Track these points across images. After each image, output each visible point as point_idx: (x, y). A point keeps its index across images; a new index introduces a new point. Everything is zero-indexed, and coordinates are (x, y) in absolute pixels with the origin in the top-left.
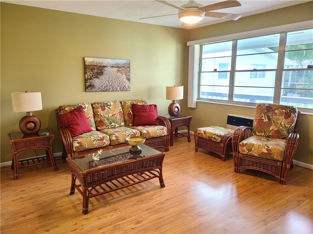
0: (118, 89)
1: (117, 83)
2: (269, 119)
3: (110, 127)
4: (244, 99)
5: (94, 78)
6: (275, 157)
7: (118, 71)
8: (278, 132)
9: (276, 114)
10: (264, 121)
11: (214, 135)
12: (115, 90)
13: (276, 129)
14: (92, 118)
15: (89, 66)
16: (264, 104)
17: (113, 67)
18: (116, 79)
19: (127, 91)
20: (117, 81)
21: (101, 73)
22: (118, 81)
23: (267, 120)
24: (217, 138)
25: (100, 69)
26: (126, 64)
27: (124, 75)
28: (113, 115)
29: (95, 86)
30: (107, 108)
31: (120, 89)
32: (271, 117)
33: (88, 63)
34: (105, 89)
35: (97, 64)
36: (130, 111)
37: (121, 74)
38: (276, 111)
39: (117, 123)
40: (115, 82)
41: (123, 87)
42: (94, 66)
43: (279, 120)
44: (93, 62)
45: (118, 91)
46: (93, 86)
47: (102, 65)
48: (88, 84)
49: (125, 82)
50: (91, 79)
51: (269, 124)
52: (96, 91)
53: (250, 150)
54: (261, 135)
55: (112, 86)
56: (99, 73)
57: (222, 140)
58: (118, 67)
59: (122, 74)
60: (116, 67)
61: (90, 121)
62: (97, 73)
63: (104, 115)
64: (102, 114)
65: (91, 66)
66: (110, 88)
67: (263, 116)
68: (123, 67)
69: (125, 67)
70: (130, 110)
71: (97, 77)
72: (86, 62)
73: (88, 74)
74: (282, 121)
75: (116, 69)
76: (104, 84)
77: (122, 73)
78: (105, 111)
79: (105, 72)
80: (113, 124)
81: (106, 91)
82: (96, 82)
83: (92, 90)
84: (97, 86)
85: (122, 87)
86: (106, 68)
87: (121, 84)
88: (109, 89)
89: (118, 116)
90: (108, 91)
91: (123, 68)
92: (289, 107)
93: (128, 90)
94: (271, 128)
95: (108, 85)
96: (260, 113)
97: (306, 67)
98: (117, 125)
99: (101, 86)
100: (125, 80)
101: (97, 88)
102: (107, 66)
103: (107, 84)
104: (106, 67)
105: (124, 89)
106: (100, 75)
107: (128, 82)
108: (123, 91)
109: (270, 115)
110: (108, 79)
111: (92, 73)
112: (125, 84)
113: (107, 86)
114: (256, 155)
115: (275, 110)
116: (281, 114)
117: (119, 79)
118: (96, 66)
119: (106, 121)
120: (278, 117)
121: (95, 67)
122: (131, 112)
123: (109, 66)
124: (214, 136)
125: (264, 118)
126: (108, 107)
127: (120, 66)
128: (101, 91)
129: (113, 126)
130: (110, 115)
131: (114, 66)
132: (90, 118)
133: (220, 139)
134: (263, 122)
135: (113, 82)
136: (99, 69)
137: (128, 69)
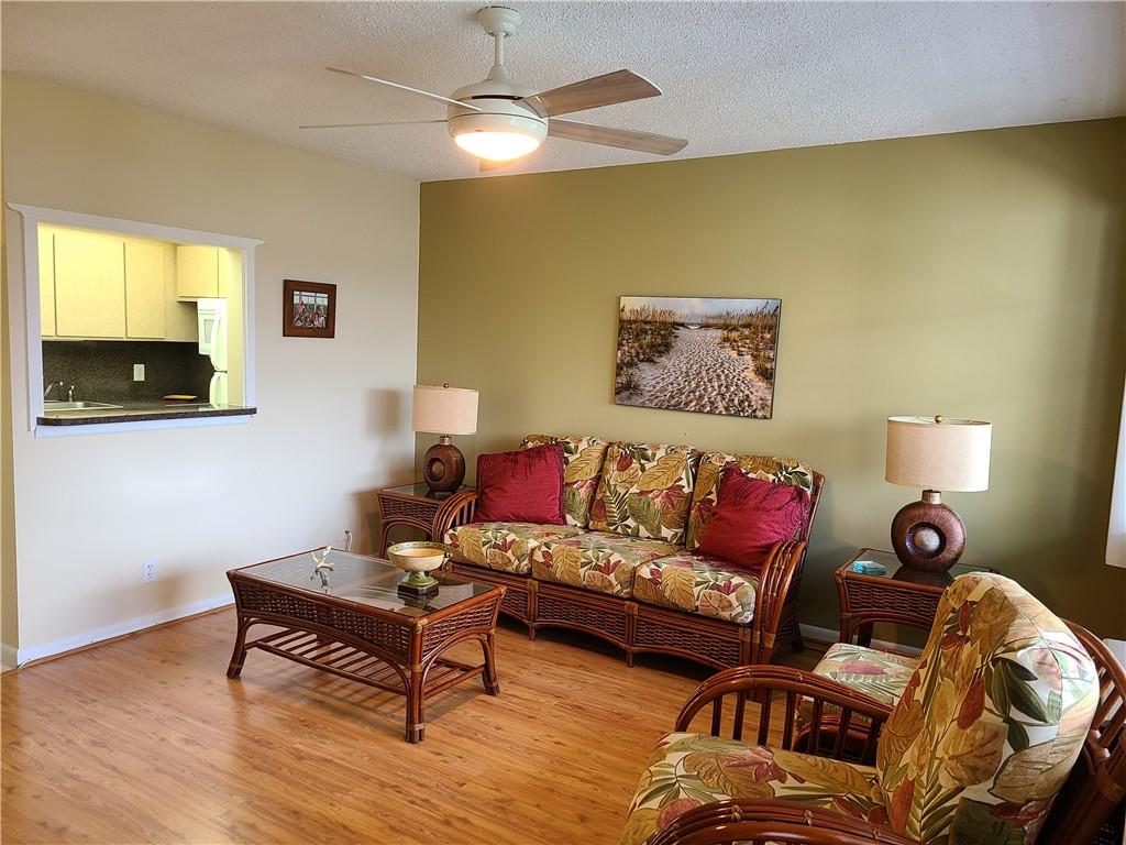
0: (721, 406)
1: (716, 385)
3: (619, 530)
5: (642, 361)
7: (726, 340)
12: (708, 409)
14: (582, 487)
15: (630, 322)
17: (706, 326)
18: (715, 371)
19: (756, 417)
20: (719, 376)
21: (664, 347)
22: (723, 377)
25: (662, 332)
26: (760, 315)
27: (749, 357)
28: (642, 493)
29: (642, 387)
30: (635, 465)
31: (726, 409)
33: (628, 314)
34: (673, 402)
35: (654, 316)
36: (711, 493)
37: (734, 354)
39: (643, 523)
40: (710, 381)
41: (741, 402)
42: (646, 323)
44: (643, 310)
45: (720, 413)
46: (636, 387)
47: (670, 320)
48: (623, 379)
49: (749, 385)
50: (631, 365)
52: (643, 406)
55: (697, 393)
56: (659, 345)
58: (725, 327)
59: (740, 354)
60: (718, 327)
61: (574, 494)
62: (652, 346)
63: (615, 485)
64: (612, 483)
65: (635, 322)
66: (691, 401)
68: (747, 326)
69: (756, 328)
70: (713, 490)
71: (650, 360)
72: (623, 310)
73: (626, 348)
75: (719, 333)
76: (672, 384)
77: (741, 349)
78: (624, 475)
79: (678, 345)
80: (630, 522)
81: (677, 408)
82: (647, 375)
83: (633, 402)
84: (647, 389)
85: (736, 402)
86: (682, 332)
87: (732, 389)
88: (687, 404)
89: (659, 499)
90: (681, 410)
91: (747, 332)
93: (759, 414)
95: (684, 388)
98: (643, 532)
99: (661, 391)
100: (750, 374)
101: (647, 395)
102: (686, 321)
103: (679, 384)
104: (683, 325)
105: (740, 409)
106: (661, 354)
107: (761, 384)
108: (739, 416)
110: (684, 370)
111: (636, 345)
112: (747, 392)
113: (681, 392)
117: (726, 372)
118: (650, 322)
119: (614, 508)
121: (648, 327)
122: (713, 497)
123: (692, 324)
126: (643, 461)
127: (734, 322)
128: (660, 408)
129: (630, 531)
130: (634, 490)
131: (711, 322)
132: (575, 486)
135: (702, 378)
136: (659, 333)
137: (768, 336)
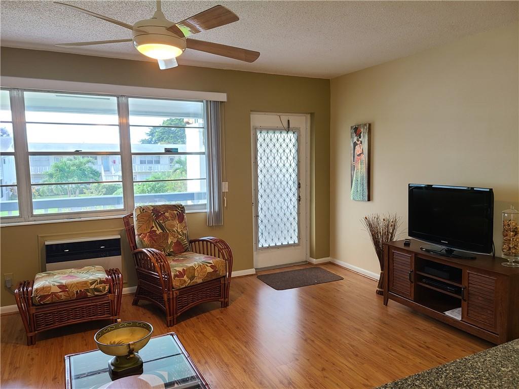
2: (162, 228)
4: (57, 209)
6: (220, 273)
8: (178, 243)
9: (167, 218)
10: (158, 232)
11: (92, 283)
13: (175, 240)
16: (147, 207)
23: (161, 231)
24: (100, 286)
32: (163, 224)
38: (167, 214)
43: (174, 226)
51: (165, 236)
53: (192, 277)
57: (110, 289)
67: (154, 225)
74: (177, 226)
92: (179, 206)
94: (169, 241)
96: (148, 222)
109: (161, 222)
114: (201, 281)
115: (164, 213)
116: (173, 217)
120: (171, 222)
124: (92, 287)
125: (155, 229)
133: (107, 288)
134: (156, 235)
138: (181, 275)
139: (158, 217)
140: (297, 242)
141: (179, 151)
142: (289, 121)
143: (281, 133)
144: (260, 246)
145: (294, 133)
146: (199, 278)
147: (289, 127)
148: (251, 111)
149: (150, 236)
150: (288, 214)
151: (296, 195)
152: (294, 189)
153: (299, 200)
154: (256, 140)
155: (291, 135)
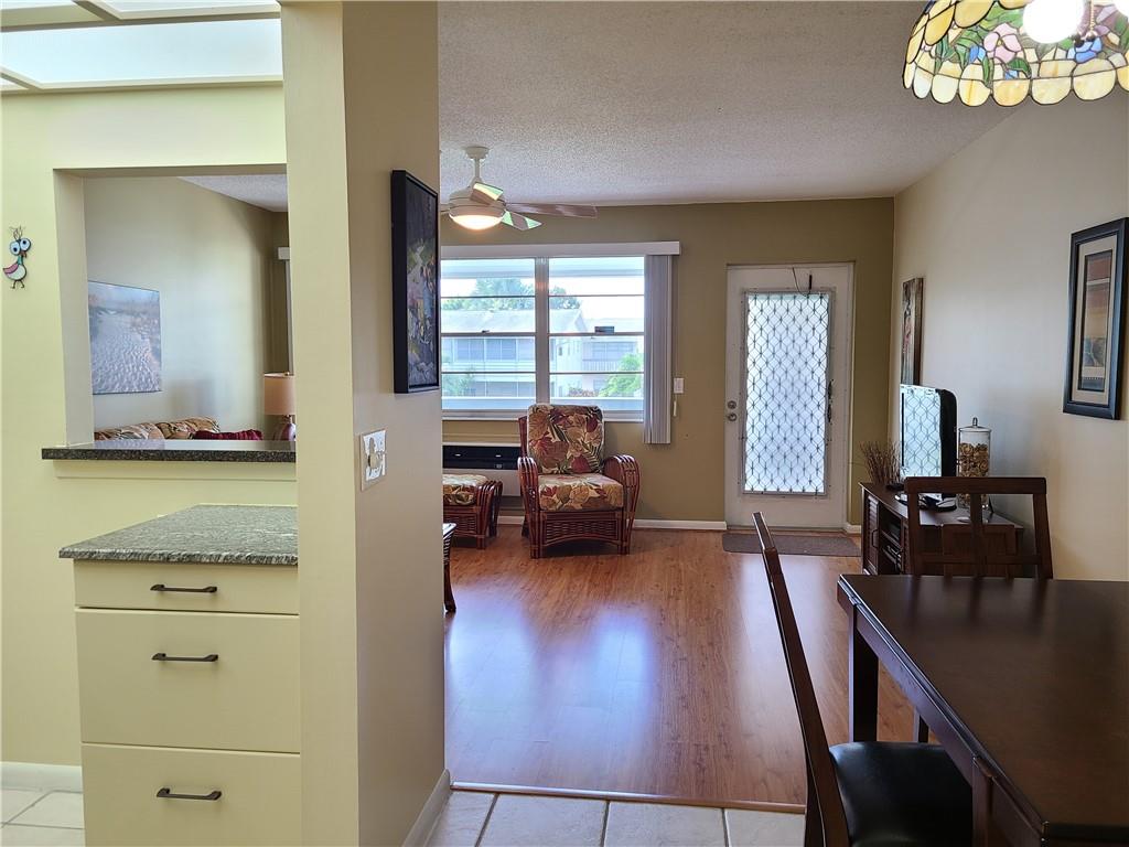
0: (135, 385)
1: (131, 366)
2: (561, 436)
6: (613, 503)
7: (134, 324)
8: (582, 460)
9: (571, 424)
10: (553, 441)
11: (454, 489)
12: (127, 389)
13: (577, 455)
16: (544, 407)
17: (120, 312)
18: (129, 353)
19: (155, 391)
21: (94, 332)
22: (134, 359)
23: (558, 439)
24: (463, 494)
26: (150, 303)
27: (148, 340)
31: (138, 387)
32: (563, 431)
34: (103, 387)
38: (571, 418)
40: (127, 363)
41: (146, 380)
43: (579, 435)
45: (135, 392)
47: (95, 305)
49: (149, 363)
51: (563, 446)
53: (566, 499)
54: (552, 473)
55: (120, 375)
57: (475, 499)
58: (132, 313)
59: (143, 338)
60: (128, 313)
66: (116, 384)
67: (549, 431)
68: (145, 313)
69: (149, 314)
74: (585, 436)
75: (129, 319)
76: (102, 368)
77: (143, 333)
79: (102, 329)
81: (106, 392)
85: (143, 380)
86: (104, 316)
87: (140, 368)
90: (110, 393)
91: (145, 318)
92: (591, 409)
93: (156, 388)
94: (569, 455)
95: (110, 371)
96: (541, 425)
97: (593, 331)
100: (149, 354)
102: (106, 306)
103: (107, 368)
104: (104, 310)
105: (146, 386)
107: (156, 362)
108: (146, 392)
109: (561, 427)
110: (109, 353)
112: (149, 370)
113: (108, 375)
114: (578, 507)
115: (567, 416)
116: (580, 423)
117: (136, 354)
120: (576, 429)
123: (111, 309)
124: (454, 493)
125: (550, 435)
127: (137, 309)
131: (124, 308)
133: (471, 497)
134: (551, 444)
135: (121, 361)
137: (156, 322)
138: (549, 492)
139: (556, 420)
140: (821, 490)
141: (616, 331)
142: (811, 277)
143: (795, 297)
144: (748, 488)
145: (821, 298)
146: (576, 502)
147: (810, 287)
148: (728, 265)
149: (541, 445)
150: (805, 439)
151: (823, 406)
152: (820, 396)
153: (829, 415)
154: (745, 311)
155: (814, 299)
